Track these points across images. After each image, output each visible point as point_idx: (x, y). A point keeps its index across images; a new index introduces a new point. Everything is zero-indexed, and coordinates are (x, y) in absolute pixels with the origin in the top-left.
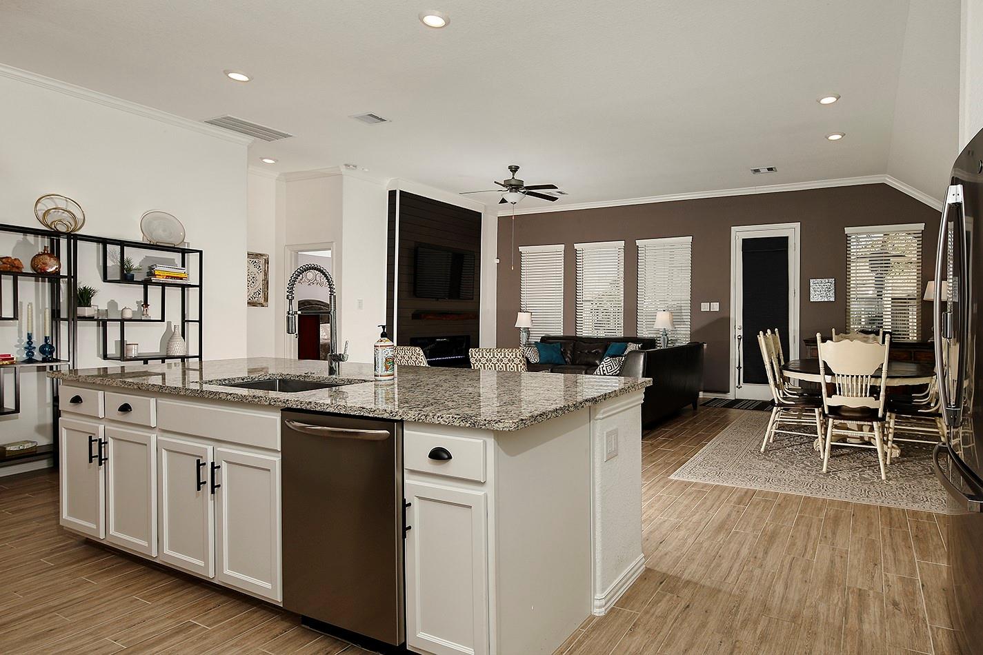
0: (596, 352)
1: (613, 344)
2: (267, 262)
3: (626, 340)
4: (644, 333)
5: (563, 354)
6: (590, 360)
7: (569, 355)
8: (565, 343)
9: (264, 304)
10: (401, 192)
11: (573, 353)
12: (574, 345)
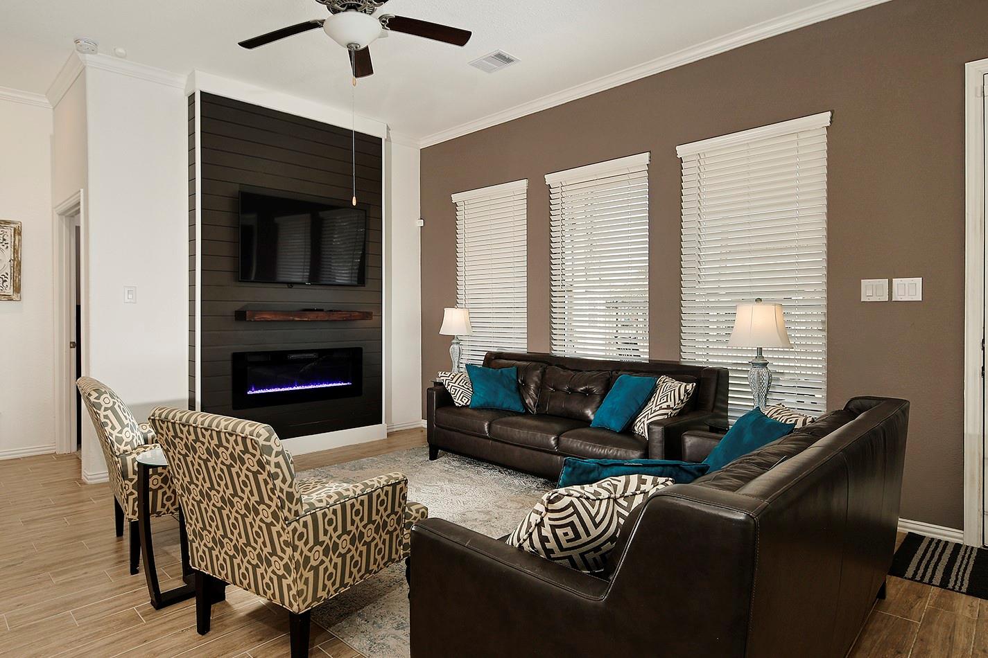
0: (587, 391)
1: (623, 376)
2: (18, 232)
3: (655, 369)
4: (697, 353)
5: (521, 389)
6: (574, 406)
7: (532, 392)
8: (526, 369)
9: (14, 297)
10: (202, 93)
11: (540, 388)
12: (543, 373)
